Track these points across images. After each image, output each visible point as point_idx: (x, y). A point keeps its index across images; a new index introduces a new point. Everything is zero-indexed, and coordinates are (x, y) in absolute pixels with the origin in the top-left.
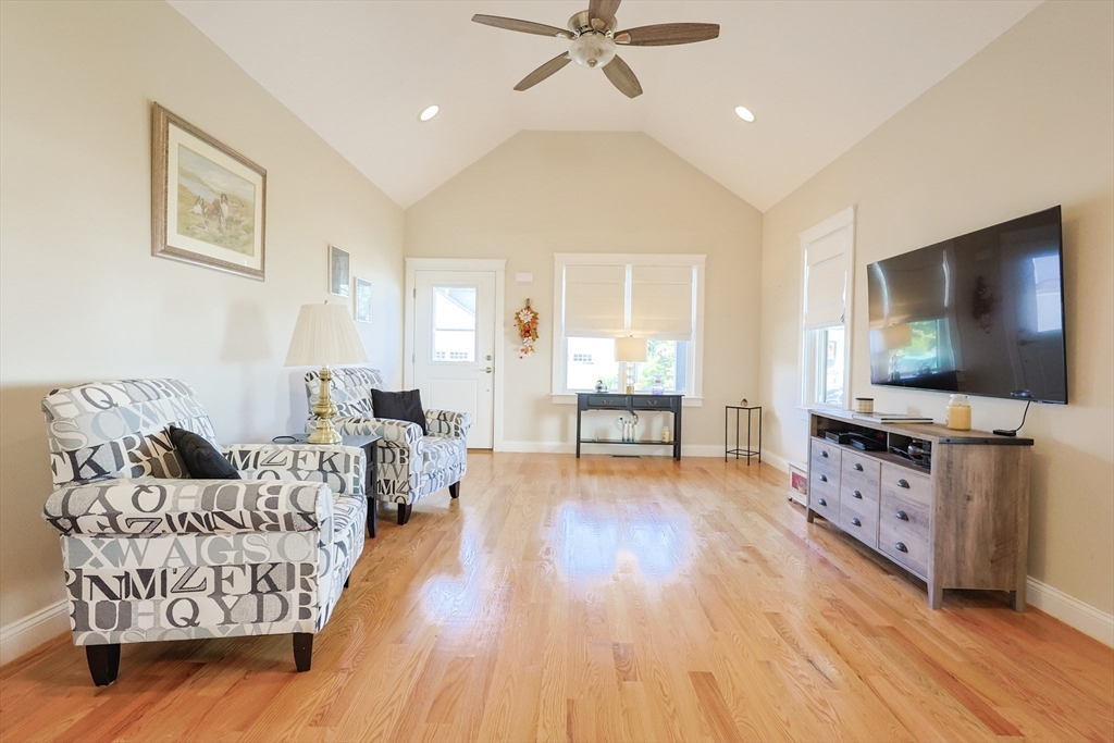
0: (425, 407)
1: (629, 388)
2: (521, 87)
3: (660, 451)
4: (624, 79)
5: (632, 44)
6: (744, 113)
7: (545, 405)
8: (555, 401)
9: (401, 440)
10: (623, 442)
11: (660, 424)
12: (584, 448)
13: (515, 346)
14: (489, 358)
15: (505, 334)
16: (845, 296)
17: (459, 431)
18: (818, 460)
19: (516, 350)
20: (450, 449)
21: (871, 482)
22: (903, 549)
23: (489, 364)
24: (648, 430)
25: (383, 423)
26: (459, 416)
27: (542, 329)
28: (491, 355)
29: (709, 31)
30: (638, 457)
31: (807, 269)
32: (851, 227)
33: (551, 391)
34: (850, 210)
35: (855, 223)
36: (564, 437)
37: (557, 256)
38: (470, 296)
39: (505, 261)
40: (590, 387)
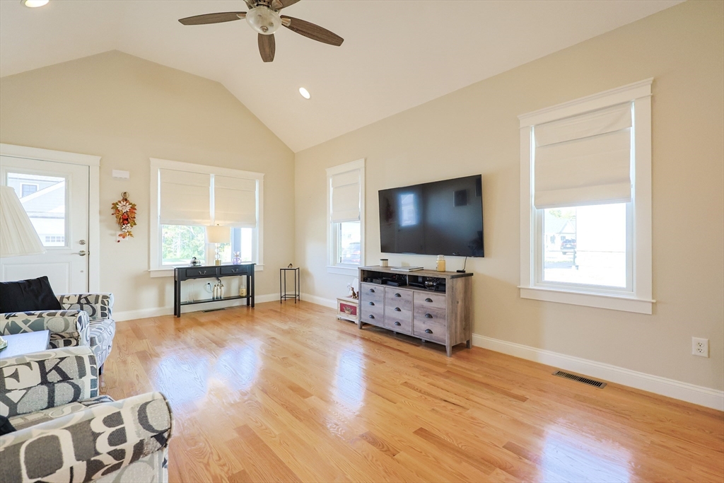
0: (57, 293)
1: (217, 262)
2: (185, 21)
3: (236, 303)
4: (267, 47)
5: (289, 27)
6: (304, 93)
7: (143, 280)
8: (152, 275)
9: (71, 330)
10: (214, 300)
11: (235, 285)
12: (184, 309)
13: (113, 232)
14: (82, 243)
15: (101, 221)
16: (361, 205)
17: (107, 312)
18: (367, 294)
19: (112, 235)
20: (108, 330)
21: (407, 301)
22: (430, 331)
23: (84, 248)
24: (229, 290)
25: (40, 316)
26: (105, 297)
27: (140, 217)
28: (85, 239)
29: (335, 40)
30: (223, 309)
31: (331, 189)
32: (364, 169)
33: (149, 267)
34: (363, 160)
35: (365, 168)
36: (161, 303)
37: (152, 160)
38: (59, 185)
39: (100, 158)
40: (187, 263)
